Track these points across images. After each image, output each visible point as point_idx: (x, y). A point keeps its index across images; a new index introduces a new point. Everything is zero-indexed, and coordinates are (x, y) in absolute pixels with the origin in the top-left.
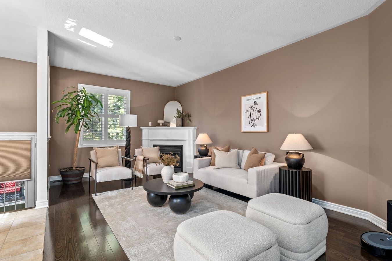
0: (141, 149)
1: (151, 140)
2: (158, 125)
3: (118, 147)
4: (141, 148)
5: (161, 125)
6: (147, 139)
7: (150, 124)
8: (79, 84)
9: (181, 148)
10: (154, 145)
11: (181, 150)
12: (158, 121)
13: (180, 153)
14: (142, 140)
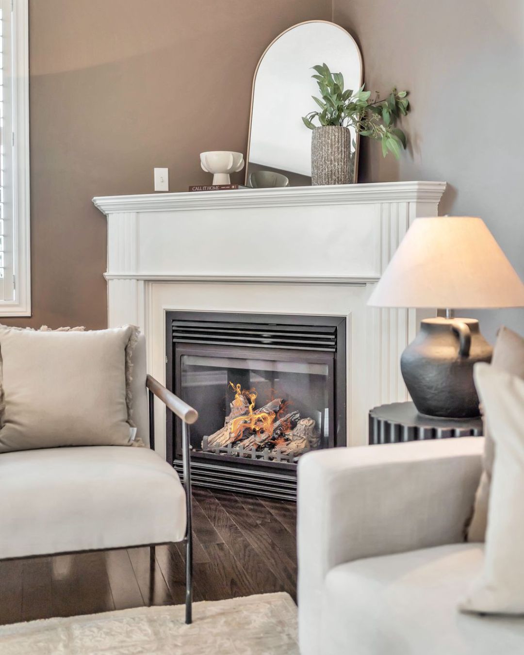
1: (149, 281)
2: (204, 182)
5: (219, 179)
7: (161, 176)
9: (336, 337)
10: (171, 316)
11: (334, 350)
12: (203, 156)
13: (325, 371)
14: (106, 281)
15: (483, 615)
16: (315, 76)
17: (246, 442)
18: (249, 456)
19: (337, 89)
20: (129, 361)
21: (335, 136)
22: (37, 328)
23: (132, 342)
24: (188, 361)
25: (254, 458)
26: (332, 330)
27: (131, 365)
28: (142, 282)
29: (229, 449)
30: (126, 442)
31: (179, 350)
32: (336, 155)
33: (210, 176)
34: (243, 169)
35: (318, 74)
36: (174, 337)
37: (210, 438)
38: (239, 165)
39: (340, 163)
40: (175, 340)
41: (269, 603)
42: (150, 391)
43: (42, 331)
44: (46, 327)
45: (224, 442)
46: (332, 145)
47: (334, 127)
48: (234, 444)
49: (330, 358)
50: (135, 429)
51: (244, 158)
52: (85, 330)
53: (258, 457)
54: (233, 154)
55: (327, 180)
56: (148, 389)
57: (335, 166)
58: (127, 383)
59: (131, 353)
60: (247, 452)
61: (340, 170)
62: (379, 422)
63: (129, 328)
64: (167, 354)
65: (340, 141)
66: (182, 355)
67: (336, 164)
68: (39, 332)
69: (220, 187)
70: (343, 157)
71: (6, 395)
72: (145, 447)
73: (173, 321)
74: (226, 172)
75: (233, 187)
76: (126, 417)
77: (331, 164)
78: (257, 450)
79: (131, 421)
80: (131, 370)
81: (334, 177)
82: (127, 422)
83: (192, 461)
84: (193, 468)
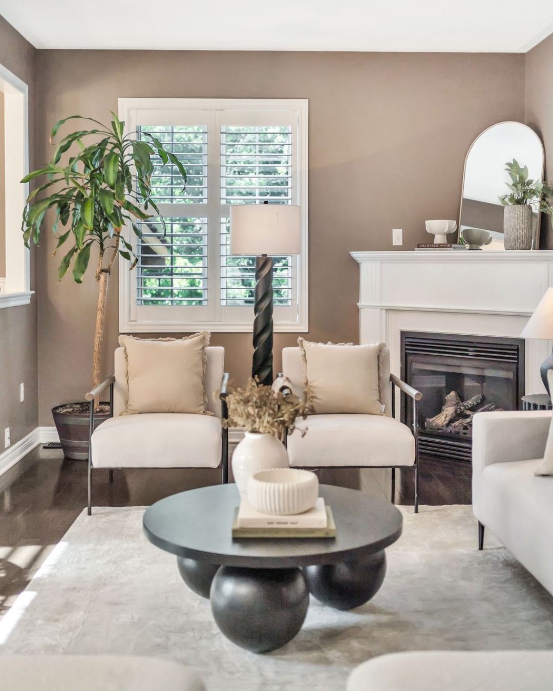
0: (298, 348)
1: (389, 310)
3: (208, 337)
4: (297, 345)
6: (376, 307)
7: (397, 236)
8: (121, 101)
9: (518, 352)
10: (404, 335)
11: (516, 361)
12: (427, 223)
13: (511, 375)
14: (358, 309)
15: (544, 475)
16: (507, 169)
17: (456, 423)
18: (458, 433)
19: (522, 178)
20: (380, 365)
21: (520, 212)
22: (325, 343)
23: (382, 353)
24: (416, 366)
25: (461, 434)
26: (515, 348)
27: (381, 367)
28: (385, 311)
29: (445, 428)
30: (379, 413)
31: (410, 358)
32: (521, 225)
33: (432, 236)
34: (455, 232)
35: (509, 168)
36: (406, 349)
37: (431, 420)
38: (453, 227)
39: (524, 231)
40: (407, 351)
41: (464, 509)
42: (392, 383)
43: (329, 345)
44: (331, 343)
45: (441, 423)
46: (518, 218)
47: (519, 206)
48: (448, 425)
49: (515, 366)
50: (384, 406)
51: (456, 223)
52: (354, 345)
53: (465, 434)
54: (449, 223)
55: (514, 242)
56: (391, 382)
57: (520, 232)
58: (379, 378)
59: (381, 360)
60: (457, 430)
61: (524, 236)
62: (525, 403)
63: (380, 344)
64: (401, 361)
65: (524, 215)
66: (413, 362)
67: (521, 231)
68: (326, 345)
69: (440, 246)
70: (526, 226)
71: (309, 382)
72: (389, 416)
73: (406, 338)
74: (444, 234)
75: (448, 245)
76: (378, 398)
77: (517, 231)
78: (464, 429)
79: (382, 401)
80: (381, 370)
81: (519, 241)
82: (380, 401)
83: (419, 435)
84: (419, 440)
